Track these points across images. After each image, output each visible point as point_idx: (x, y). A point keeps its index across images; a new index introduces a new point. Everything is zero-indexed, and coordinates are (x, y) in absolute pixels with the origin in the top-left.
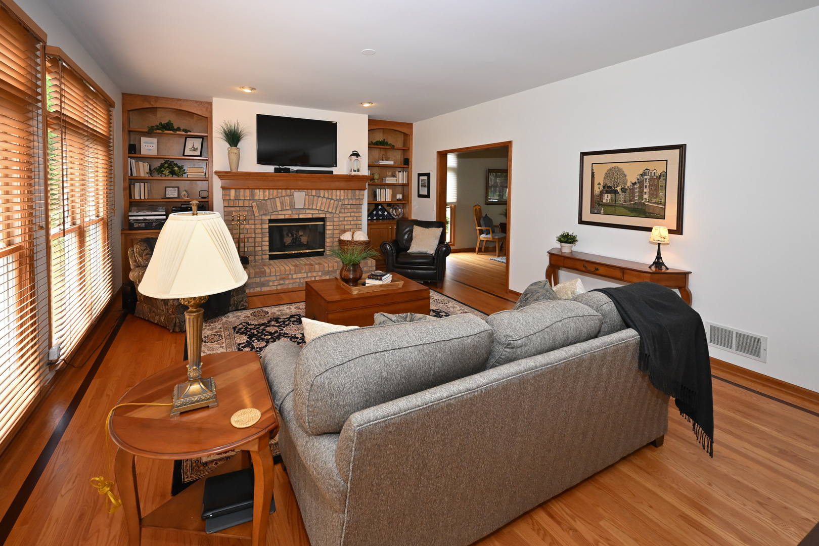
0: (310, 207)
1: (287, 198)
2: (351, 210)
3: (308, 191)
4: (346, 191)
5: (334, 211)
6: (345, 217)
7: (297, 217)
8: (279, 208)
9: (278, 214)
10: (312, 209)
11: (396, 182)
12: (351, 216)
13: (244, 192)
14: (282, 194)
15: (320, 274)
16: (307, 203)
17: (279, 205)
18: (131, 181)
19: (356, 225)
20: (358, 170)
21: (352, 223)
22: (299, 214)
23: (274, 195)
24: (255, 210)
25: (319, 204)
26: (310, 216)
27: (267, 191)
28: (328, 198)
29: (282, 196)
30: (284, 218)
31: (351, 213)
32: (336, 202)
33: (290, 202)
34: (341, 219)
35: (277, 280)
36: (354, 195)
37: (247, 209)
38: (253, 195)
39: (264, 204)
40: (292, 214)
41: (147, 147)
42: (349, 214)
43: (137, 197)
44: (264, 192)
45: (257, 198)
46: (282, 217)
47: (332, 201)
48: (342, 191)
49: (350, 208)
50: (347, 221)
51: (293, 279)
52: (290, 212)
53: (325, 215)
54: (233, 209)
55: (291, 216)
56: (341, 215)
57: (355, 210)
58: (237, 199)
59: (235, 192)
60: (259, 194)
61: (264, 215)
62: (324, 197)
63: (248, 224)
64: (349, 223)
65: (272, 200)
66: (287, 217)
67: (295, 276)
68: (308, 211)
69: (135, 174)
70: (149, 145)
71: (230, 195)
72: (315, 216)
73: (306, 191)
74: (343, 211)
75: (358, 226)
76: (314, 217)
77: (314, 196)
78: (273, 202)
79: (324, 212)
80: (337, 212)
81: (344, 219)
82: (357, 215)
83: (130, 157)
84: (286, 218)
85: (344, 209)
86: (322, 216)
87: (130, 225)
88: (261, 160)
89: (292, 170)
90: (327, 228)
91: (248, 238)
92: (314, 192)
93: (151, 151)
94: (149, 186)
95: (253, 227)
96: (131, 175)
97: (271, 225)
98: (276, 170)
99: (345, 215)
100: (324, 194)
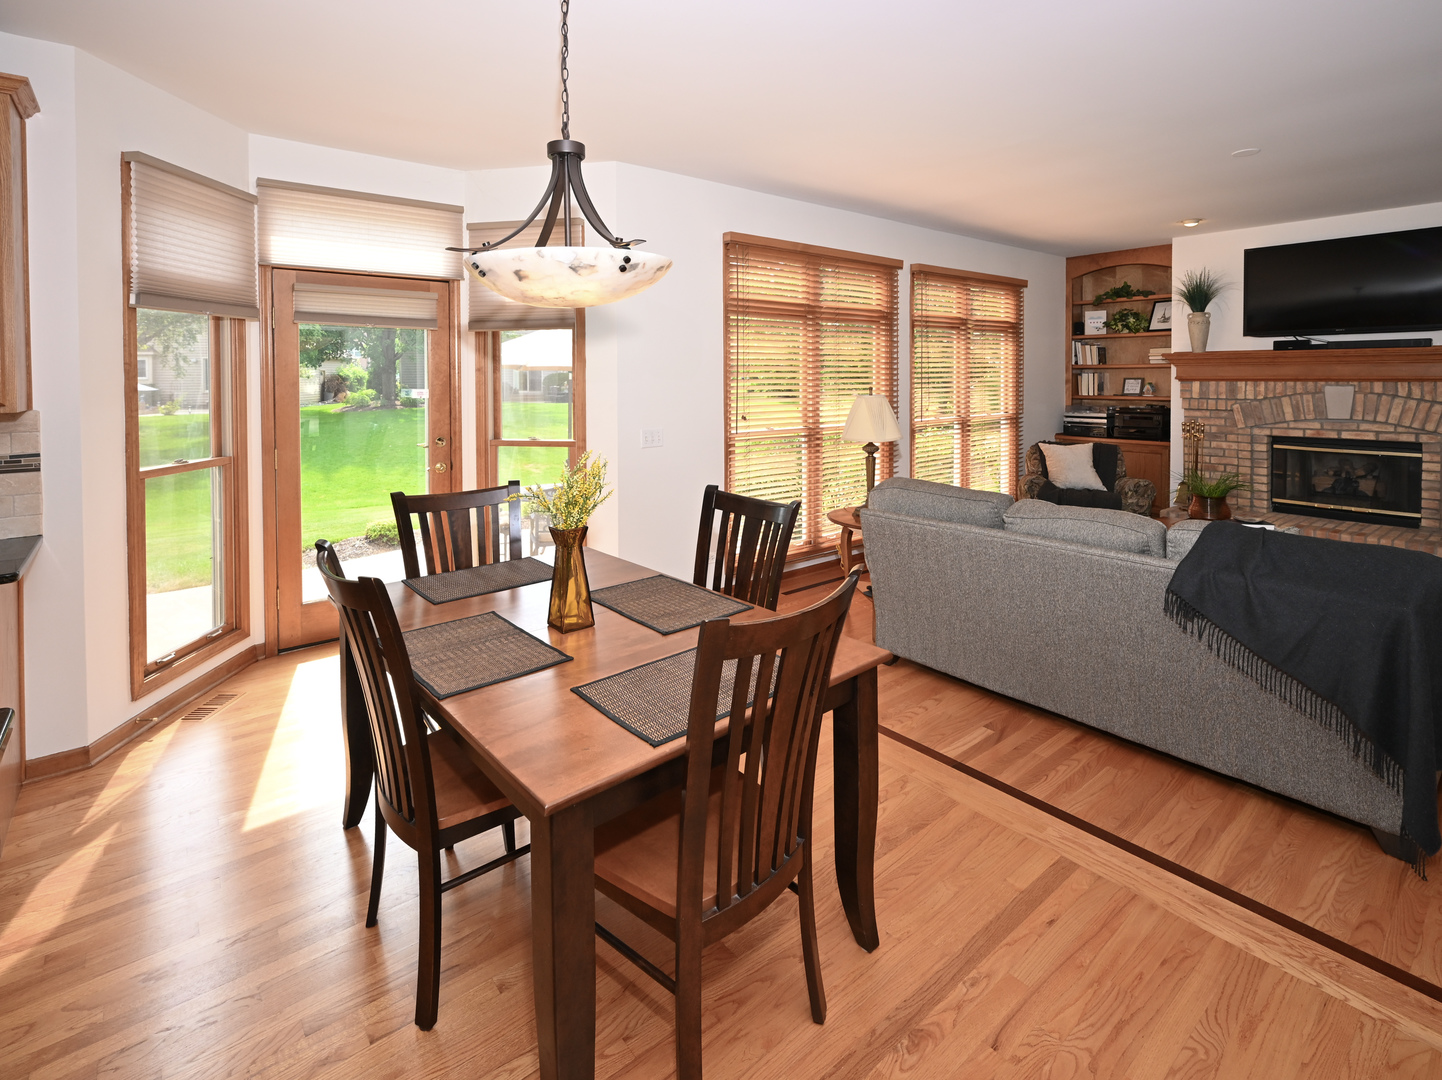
0: (1369, 418)
1: (1308, 397)
3: (1363, 383)
7: (1336, 437)
8: (1289, 416)
9: (1289, 428)
10: (1375, 422)
13: (1217, 386)
14: (1295, 388)
16: (1359, 409)
17: (1288, 410)
18: (1076, 372)
22: (1339, 432)
23: (1278, 391)
24: (1238, 417)
25: (1395, 413)
26: (1371, 437)
27: (1263, 384)
28: (1421, 400)
29: (1295, 394)
30: (1300, 435)
33: (1316, 406)
37: (1225, 414)
38: (1233, 392)
39: (1256, 407)
40: (1322, 429)
41: (1094, 325)
43: (1085, 393)
44: (1255, 387)
45: (1241, 396)
46: (1296, 434)
52: (1317, 425)
53: (1417, 437)
54: (1198, 414)
55: (1318, 434)
58: (1203, 396)
59: (1201, 385)
60: (1246, 390)
61: (1256, 426)
62: (1409, 397)
63: (1226, 441)
65: (1273, 401)
66: (1309, 434)
68: (1364, 426)
69: (1080, 362)
70: (1098, 321)
71: (1191, 391)
72: (1384, 438)
73: (1356, 383)
76: (1380, 439)
77: (1379, 395)
78: (1276, 404)
79: (1411, 430)
83: (1076, 340)
84: (1307, 435)
86: (1412, 439)
87: (1065, 428)
88: (1251, 329)
89: (1313, 343)
90: (1425, 466)
91: (1225, 465)
92: (1378, 387)
93: (1098, 329)
94: (1100, 378)
95: (1234, 446)
96: (1076, 363)
97: (1275, 446)
98: (1279, 346)
100: (1410, 389)
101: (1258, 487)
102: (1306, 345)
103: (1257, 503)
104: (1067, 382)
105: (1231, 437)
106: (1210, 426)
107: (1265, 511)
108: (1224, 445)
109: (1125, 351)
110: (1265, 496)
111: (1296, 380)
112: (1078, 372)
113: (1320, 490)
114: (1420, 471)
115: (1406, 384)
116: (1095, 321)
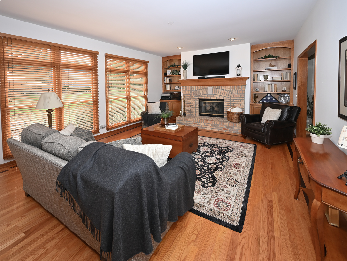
0: (215, 94)
1: (205, 90)
3: (214, 86)
4: (234, 86)
5: (227, 96)
6: (234, 100)
8: (202, 94)
9: (202, 97)
10: (216, 95)
11: (281, 80)
12: (237, 99)
13: (189, 87)
14: (202, 88)
15: (210, 125)
16: (213, 92)
17: (201, 92)
18: (165, 84)
19: (241, 104)
20: (240, 75)
21: (238, 103)
22: (210, 97)
23: (199, 88)
24: (193, 94)
25: (219, 93)
26: (216, 98)
27: (197, 86)
28: (224, 90)
29: (202, 89)
30: (204, 98)
31: (237, 97)
32: (228, 92)
33: (206, 91)
34: (231, 100)
35: (192, 124)
36: (239, 88)
37: (190, 94)
38: (191, 88)
39: (196, 92)
40: (207, 97)
42: (236, 98)
43: (167, 90)
45: (193, 90)
46: (203, 98)
47: (226, 91)
48: (231, 86)
49: (237, 95)
50: (235, 101)
51: (198, 124)
52: (206, 96)
53: (223, 98)
54: (185, 94)
56: (231, 98)
57: (240, 96)
58: (186, 90)
59: (186, 87)
60: (194, 88)
61: (196, 96)
62: (222, 89)
63: (191, 100)
64: (236, 103)
65: (199, 91)
66: (205, 98)
67: (199, 124)
68: (214, 96)
69: (166, 82)
71: (184, 88)
72: (218, 98)
73: (213, 86)
74: (233, 97)
75: (241, 105)
76: (217, 98)
77: (217, 89)
79: (222, 96)
80: (229, 97)
81: (233, 100)
82: (241, 99)
83: (165, 77)
85: (233, 95)
86: (222, 98)
87: (162, 98)
88: (195, 74)
89: (206, 77)
90: (224, 104)
91: (191, 105)
92: (216, 87)
93: (169, 74)
94: (170, 86)
95: (192, 101)
96: (165, 82)
97: (200, 101)
98: (199, 78)
99: (234, 99)
100: (222, 87)
101: (196, 110)
102: (204, 78)
103: (196, 114)
104: (163, 87)
105: (191, 99)
106: (188, 96)
107: (198, 116)
108: (190, 101)
109: (175, 80)
110: (198, 112)
111: (202, 86)
112: (166, 84)
113: (208, 110)
114: (223, 105)
116: (169, 72)
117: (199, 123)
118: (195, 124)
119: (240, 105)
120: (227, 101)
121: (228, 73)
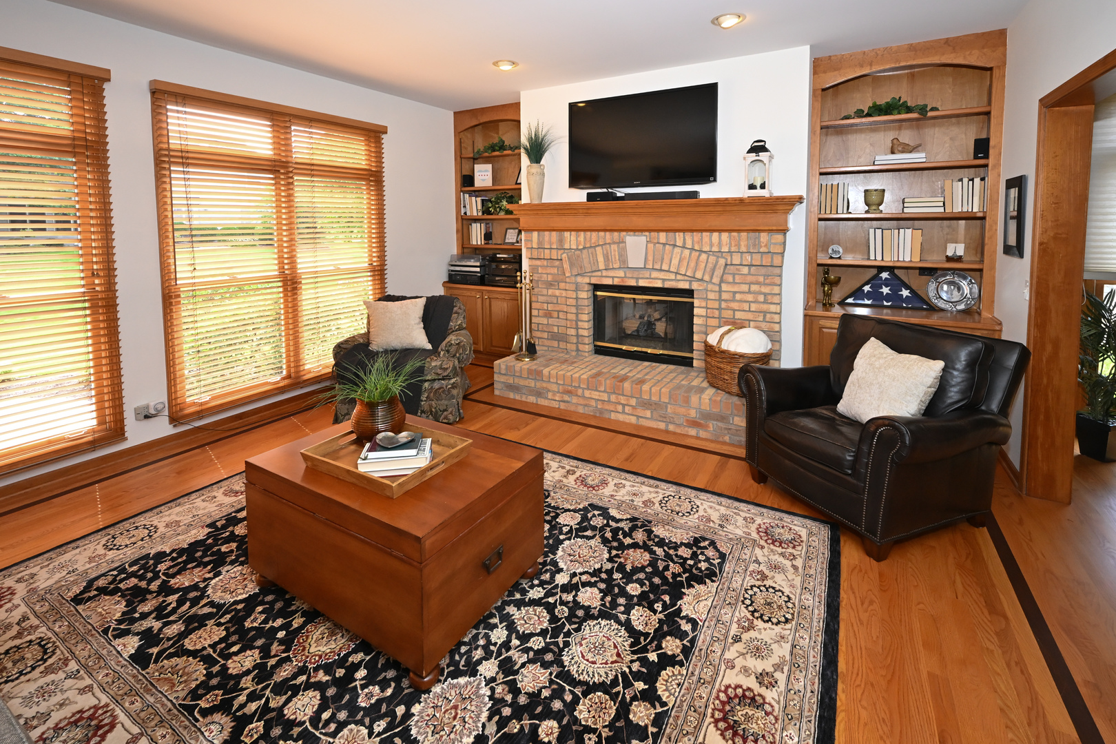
0: (657, 267)
1: (614, 247)
2: (750, 279)
3: (652, 233)
4: (735, 234)
5: (707, 278)
6: (735, 293)
7: (635, 284)
8: (602, 266)
9: (602, 276)
10: (661, 270)
11: (942, 210)
12: (749, 292)
13: (550, 236)
14: (605, 238)
15: (633, 402)
16: (650, 258)
17: (601, 259)
18: (465, 222)
19: (765, 313)
20: (763, 186)
21: (754, 307)
22: (637, 279)
23: (593, 241)
24: (566, 266)
25: (675, 262)
26: (659, 284)
27: (582, 233)
28: (692, 249)
29: (605, 244)
31: (750, 284)
32: (712, 259)
33: (620, 256)
34: (725, 296)
35: (558, 392)
36: (757, 244)
37: (557, 263)
38: (561, 241)
39: (578, 257)
40: (625, 277)
41: (481, 177)
42: (745, 288)
43: (475, 243)
44: (577, 237)
45: (567, 246)
46: (608, 282)
47: (704, 256)
48: (725, 236)
49: (749, 274)
50: (741, 301)
51: (583, 397)
52: (621, 273)
53: (690, 284)
54: (538, 263)
55: (623, 281)
56: (724, 287)
57: (761, 279)
58: (540, 246)
59: (539, 235)
60: (571, 240)
61: (579, 274)
62: (684, 247)
63: (559, 289)
64: (746, 307)
65: (590, 250)
66: (617, 282)
67: (587, 393)
68: (654, 274)
69: (468, 214)
70: (483, 174)
71: (532, 241)
72: (668, 285)
73: (647, 234)
74: (730, 279)
75: (768, 316)
76: (666, 286)
77: (664, 244)
78: (592, 253)
79: (686, 278)
80: (716, 280)
81: (734, 296)
82: (766, 290)
83: (465, 192)
84: (615, 283)
85: (734, 275)
86: (684, 285)
87: (450, 276)
88: (576, 180)
89: (619, 195)
90: (696, 311)
91: (558, 311)
92: (663, 237)
93: (485, 181)
94: (487, 228)
95: (564, 294)
96: (465, 213)
97: (599, 293)
98: (591, 197)
99: (736, 289)
100: (684, 239)
101: (581, 332)
102: (612, 197)
103: (581, 347)
104: (457, 231)
105: (562, 285)
106: (548, 274)
107: (587, 354)
108: (557, 293)
110: (586, 341)
111: (605, 230)
112: (470, 222)
113: (629, 332)
114: (691, 316)
115: (682, 234)
117: (588, 389)
118: (569, 392)
119: (761, 318)
120: (707, 299)
121: (712, 179)
